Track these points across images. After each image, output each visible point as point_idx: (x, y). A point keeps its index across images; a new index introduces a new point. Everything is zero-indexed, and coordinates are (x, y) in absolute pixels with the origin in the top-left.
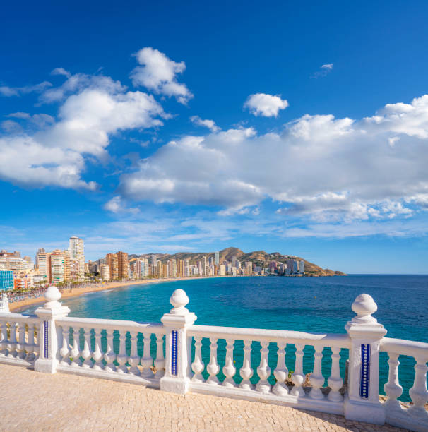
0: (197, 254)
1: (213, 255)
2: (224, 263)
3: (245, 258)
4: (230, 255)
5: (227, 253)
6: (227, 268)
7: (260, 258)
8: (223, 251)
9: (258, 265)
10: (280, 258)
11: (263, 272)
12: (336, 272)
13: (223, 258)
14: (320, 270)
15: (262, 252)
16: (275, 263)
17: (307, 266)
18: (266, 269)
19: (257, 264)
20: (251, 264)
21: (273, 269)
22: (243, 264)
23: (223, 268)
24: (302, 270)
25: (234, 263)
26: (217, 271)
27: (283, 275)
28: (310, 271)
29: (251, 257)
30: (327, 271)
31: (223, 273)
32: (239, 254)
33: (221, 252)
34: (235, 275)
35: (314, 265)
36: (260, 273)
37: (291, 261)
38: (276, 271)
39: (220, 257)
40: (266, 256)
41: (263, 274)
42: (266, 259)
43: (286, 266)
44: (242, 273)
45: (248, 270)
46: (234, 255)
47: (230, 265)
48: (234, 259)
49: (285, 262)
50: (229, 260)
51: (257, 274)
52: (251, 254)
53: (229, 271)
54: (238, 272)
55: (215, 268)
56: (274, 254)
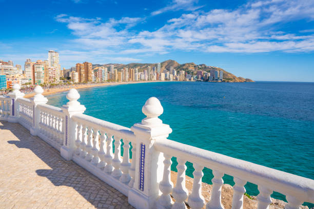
0: (144, 64)
1: (156, 65)
2: (164, 72)
3: (180, 68)
4: (168, 65)
5: (166, 64)
6: (166, 75)
7: (191, 68)
8: (164, 62)
9: (189, 74)
10: (205, 68)
11: (192, 78)
12: (247, 80)
13: (163, 68)
14: (234, 78)
15: (192, 64)
16: (201, 72)
17: (225, 74)
18: (195, 76)
19: (188, 72)
20: (184, 72)
21: (200, 76)
22: (178, 72)
23: (163, 75)
24: (221, 77)
25: (171, 72)
26: (159, 77)
27: (207, 80)
28: (227, 79)
29: (184, 67)
30: (240, 78)
31: (163, 79)
32: (176, 65)
33: (162, 64)
34: (171, 80)
35: (230, 74)
36: (190, 79)
37: (213, 71)
38: (202, 78)
39: (161, 67)
40: (195, 66)
41: (192, 80)
42: (195, 69)
43: (209, 74)
44: (177, 79)
45: (181, 77)
46: (172, 65)
47: (168, 73)
48: (172, 68)
49: (209, 71)
50: (168, 69)
51: (188, 80)
52: (184, 65)
53: (168, 77)
54: (174, 78)
55: (157, 75)
56: (201, 65)
